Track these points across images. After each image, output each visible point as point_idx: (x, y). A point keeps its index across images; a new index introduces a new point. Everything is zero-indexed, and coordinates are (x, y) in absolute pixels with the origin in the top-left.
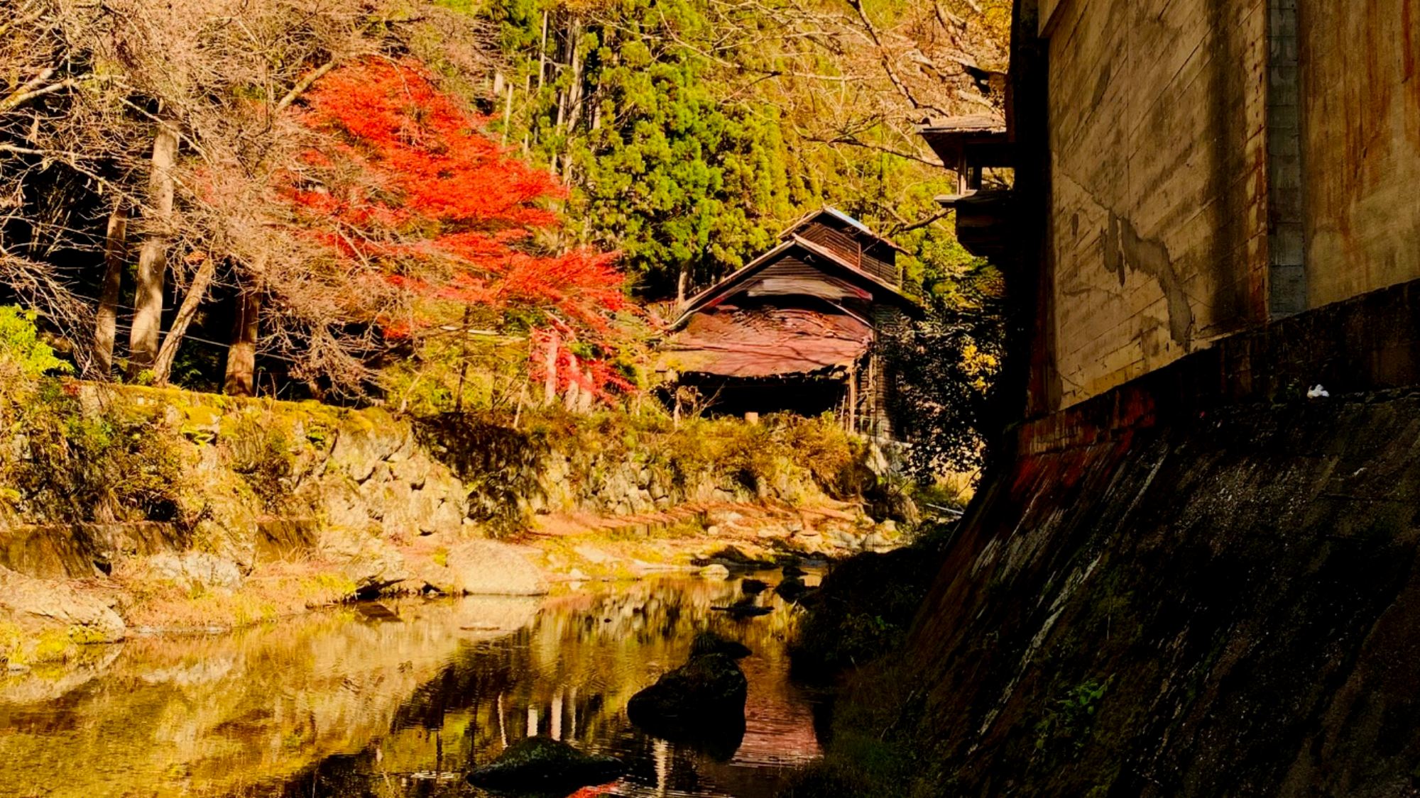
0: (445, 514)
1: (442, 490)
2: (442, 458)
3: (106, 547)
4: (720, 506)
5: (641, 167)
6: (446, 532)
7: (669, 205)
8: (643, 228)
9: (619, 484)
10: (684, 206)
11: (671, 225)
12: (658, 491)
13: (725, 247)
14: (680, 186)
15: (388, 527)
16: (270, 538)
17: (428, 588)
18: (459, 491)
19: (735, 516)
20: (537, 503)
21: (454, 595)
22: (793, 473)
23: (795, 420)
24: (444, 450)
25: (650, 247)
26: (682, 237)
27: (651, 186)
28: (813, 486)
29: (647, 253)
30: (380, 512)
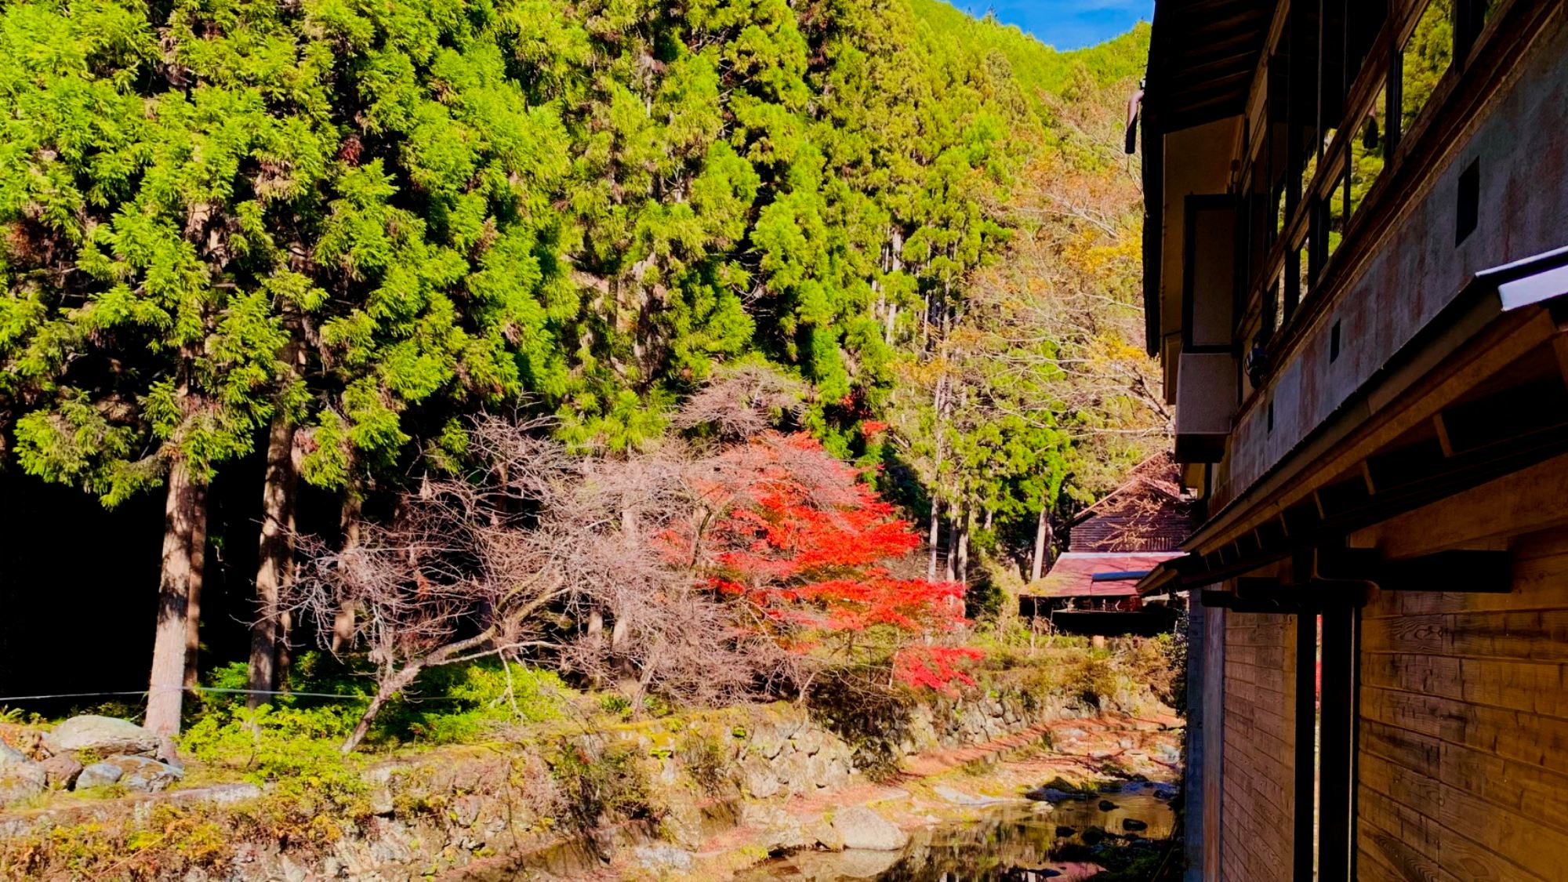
0: (836, 770)
1: (832, 752)
2: (833, 729)
3: (606, 844)
4: (1066, 722)
5: (998, 440)
6: (835, 783)
7: (1024, 469)
8: (1002, 489)
9: (977, 720)
10: (1037, 466)
11: (1026, 485)
12: (1010, 717)
13: (1078, 487)
14: (1033, 451)
15: (793, 788)
16: (709, 816)
17: (819, 844)
18: (845, 751)
19: (1077, 732)
20: (907, 746)
21: (837, 851)
22: (1133, 689)
23: (1135, 642)
24: (831, 722)
25: (1009, 504)
26: (1036, 493)
27: (1008, 455)
28: (1151, 697)
29: (1006, 509)
30: (786, 779)
